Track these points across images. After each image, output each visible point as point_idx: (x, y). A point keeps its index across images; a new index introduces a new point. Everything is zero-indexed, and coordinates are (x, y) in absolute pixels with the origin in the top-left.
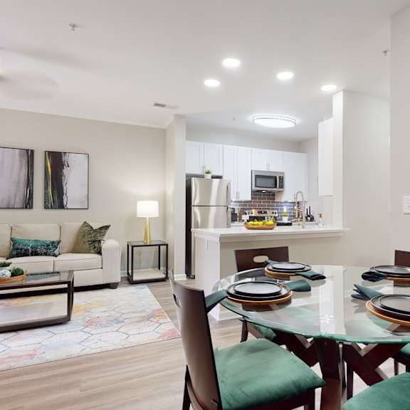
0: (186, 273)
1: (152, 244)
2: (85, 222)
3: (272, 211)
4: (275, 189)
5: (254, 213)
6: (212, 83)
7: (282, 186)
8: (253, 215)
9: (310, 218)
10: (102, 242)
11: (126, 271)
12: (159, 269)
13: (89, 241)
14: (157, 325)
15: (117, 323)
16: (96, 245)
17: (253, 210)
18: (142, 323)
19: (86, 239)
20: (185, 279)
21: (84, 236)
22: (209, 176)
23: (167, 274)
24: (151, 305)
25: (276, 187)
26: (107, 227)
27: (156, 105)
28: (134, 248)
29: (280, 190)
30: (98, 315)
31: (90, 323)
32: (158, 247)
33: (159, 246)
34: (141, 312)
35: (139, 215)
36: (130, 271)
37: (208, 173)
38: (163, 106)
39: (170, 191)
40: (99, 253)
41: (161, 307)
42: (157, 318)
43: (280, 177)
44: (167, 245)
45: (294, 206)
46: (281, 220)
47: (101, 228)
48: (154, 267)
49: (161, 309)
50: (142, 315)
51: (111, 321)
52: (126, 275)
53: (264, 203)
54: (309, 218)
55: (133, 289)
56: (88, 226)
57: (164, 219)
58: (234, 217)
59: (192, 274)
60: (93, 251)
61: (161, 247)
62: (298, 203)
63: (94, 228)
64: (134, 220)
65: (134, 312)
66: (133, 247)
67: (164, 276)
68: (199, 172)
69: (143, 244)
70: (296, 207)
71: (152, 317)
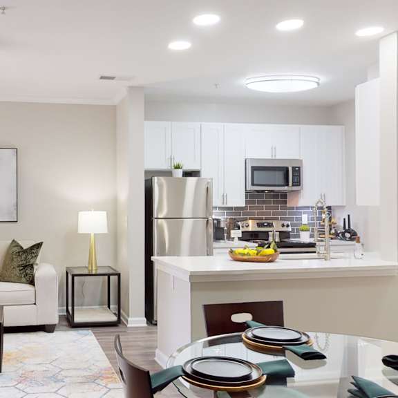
0: (146, 317)
1: (99, 272)
2: (14, 241)
3: (282, 222)
4: (286, 188)
5: (252, 226)
6: (179, 45)
7: (297, 182)
8: (250, 229)
9: (350, 234)
10: (35, 267)
11: (65, 308)
12: (109, 307)
13: (19, 266)
14: (106, 390)
15: (55, 382)
16: (28, 271)
17: (250, 222)
18: (86, 386)
19: (15, 264)
20: (146, 325)
21: (13, 260)
22: (179, 173)
23: (119, 315)
24: (98, 361)
25: (288, 185)
26: (39, 245)
27: (102, 78)
28: (75, 278)
29: (295, 188)
30: (32, 368)
31: (23, 378)
32: (106, 277)
33: (109, 275)
34: (84, 369)
35: (82, 230)
36: (70, 308)
37: (178, 167)
38: (112, 78)
39: (123, 196)
40: (32, 283)
41: (110, 366)
42: (105, 381)
43: (294, 168)
44: (119, 275)
45: (320, 213)
46: (298, 236)
47: (32, 248)
48: (101, 304)
49: (110, 368)
50: (86, 374)
51: (48, 378)
52: (65, 314)
53: (267, 210)
54: (348, 235)
55: (74, 334)
56: (18, 245)
57: (115, 236)
58: (219, 233)
59: (155, 319)
60: (24, 280)
61: (111, 277)
62: (329, 208)
63: (25, 248)
64: (74, 238)
65: (75, 369)
66: (73, 276)
67: (114, 319)
68: (164, 166)
69: (86, 272)
70: (323, 216)
71: (98, 378)
